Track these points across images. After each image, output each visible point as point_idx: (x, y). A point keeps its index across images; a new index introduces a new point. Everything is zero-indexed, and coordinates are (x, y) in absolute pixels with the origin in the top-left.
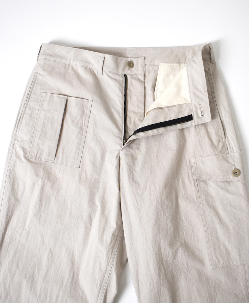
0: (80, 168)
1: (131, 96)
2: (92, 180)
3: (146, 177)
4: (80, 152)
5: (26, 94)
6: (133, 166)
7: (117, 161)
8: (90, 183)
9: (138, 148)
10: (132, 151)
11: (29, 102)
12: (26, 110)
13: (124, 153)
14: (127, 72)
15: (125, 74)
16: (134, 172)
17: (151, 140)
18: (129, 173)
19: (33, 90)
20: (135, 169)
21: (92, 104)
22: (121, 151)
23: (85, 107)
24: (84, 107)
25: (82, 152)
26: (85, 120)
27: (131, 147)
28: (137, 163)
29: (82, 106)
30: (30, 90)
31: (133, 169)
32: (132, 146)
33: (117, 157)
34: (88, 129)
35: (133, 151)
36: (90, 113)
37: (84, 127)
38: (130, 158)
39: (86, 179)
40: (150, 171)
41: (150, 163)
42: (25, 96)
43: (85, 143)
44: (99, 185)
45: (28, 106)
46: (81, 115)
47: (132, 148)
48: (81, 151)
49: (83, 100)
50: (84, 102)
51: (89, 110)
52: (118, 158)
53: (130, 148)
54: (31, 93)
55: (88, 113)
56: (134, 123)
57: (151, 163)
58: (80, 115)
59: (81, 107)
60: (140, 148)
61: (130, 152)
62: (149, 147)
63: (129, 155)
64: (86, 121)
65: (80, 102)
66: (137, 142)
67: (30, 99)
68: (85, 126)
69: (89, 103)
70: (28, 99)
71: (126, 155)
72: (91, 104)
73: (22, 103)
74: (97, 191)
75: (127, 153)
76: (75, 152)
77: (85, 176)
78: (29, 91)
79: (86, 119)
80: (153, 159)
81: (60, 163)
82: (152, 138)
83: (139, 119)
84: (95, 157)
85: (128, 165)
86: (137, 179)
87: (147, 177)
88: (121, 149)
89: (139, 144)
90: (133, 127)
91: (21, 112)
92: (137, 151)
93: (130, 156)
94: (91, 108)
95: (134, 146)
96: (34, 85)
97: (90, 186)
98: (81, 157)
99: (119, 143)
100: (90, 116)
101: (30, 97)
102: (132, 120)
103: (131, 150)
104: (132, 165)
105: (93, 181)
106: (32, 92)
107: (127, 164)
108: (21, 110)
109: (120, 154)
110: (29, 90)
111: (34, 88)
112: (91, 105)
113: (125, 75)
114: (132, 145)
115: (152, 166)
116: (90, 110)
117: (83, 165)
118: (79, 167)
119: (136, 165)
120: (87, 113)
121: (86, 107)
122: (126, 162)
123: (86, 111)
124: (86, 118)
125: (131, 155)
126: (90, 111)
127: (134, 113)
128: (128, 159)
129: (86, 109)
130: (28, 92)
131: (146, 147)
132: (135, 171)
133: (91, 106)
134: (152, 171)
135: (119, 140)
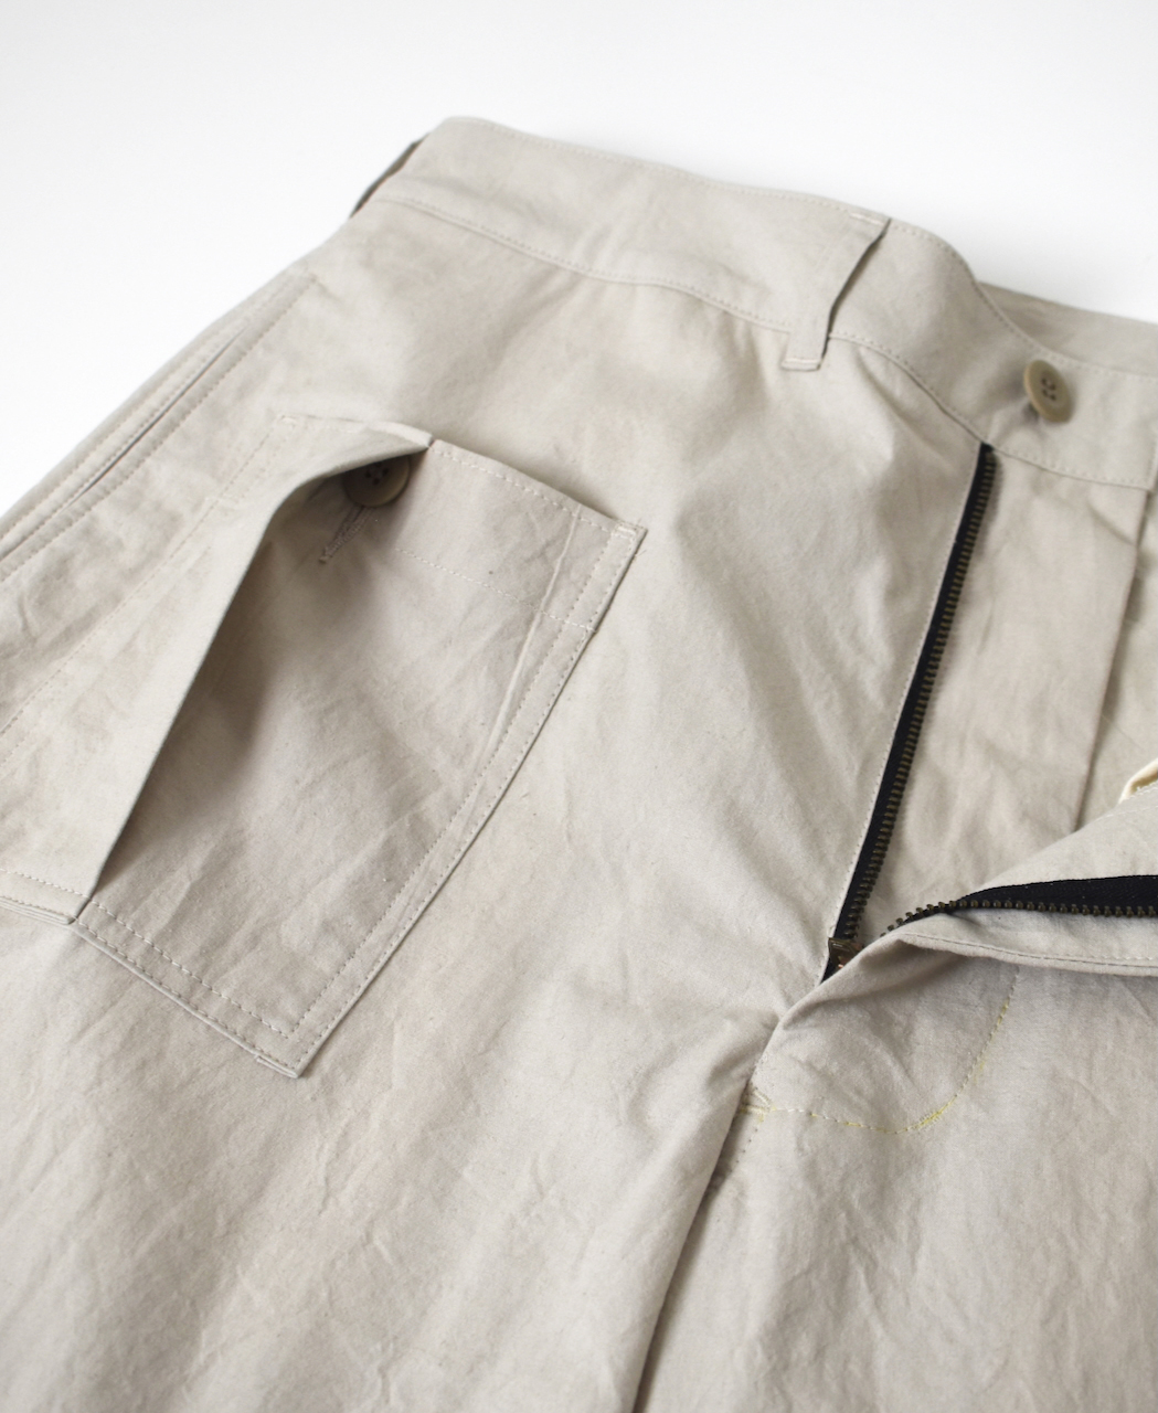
0: (303, 1082)
1: (991, 618)
2: (369, 1237)
3: (986, 1375)
4: (371, 939)
5: (153, 402)
6: (868, 1221)
7: (707, 1110)
8: (333, 1264)
9: (966, 1067)
10: (897, 1075)
11: (149, 461)
12: (94, 509)
13: (802, 1057)
14: (1006, 432)
15: (989, 441)
16: (862, 1277)
17: (1124, 1020)
18: (807, 1272)
19: (222, 382)
20: (879, 1255)
21: (633, 558)
22: (778, 1033)
23: (565, 571)
24: (557, 568)
25: (389, 951)
26: (526, 684)
27: (897, 1030)
28: (918, 1204)
29: (542, 554)
30: (194, 381)
31: (855, 1241)
32: (909, 1031)
33: (720, 1073)
34: (530, 766)
35: (907, 1071)
36: (590, 629)
37: (500, 741)
38: (856, 1123)
39: (317, 1205)
40: (1045, 1322)
41: (1062, 1239)
42: (142, 413)
43: (452, 884)
44: (424, 1313)
45: (128, 483)
46: (501, 632)
47: (900, 1047)
48: (390, 937)
49: (560, 507)
50: (567, 526)
51: (591, 599)
52: (732, 1090)
53: (881, 1027)
54: (193, 404)
55: (577, 626)
56: (974, 834)
57: (1073, 1243)
58: (495, 627)
59: (528, 561)
60: (986, 1068)
61: (868, 1067)
62: (1083, 1081)
63: (855, 1098)
64: (528, 696)
65: (533, 518)
66: (966, 1004)
67: (170, 442)
68: (506, 739)
69: (608, 550)
70: (151, 434)
71: (828, 1083)
72: (629, 554)
73: (94, 449)
74: (383, 1371)
75: (834, 1068)
76: (327, 927)
77: (321, 1182)
78: (189, 381)
79: (537, 678)
80: (1104, 1217)
81: (136, 952)
82: (1140, 1010)
83: (1025, 814)
84: (497, 1034)
85: (819, 1190)
86: (867, 1365)
87: (997, 1376)
88: (785, 1014)
89: (987, 1032)
90: (956, 860)
91: (43, 507)
92: (943, 1087)
93: (864, 1104)
94: (610, 590)
95: (927, 1028)
96: (244, 354)
97: (324, 1295)
98: (358, 993)
99: (780, 959)
100: (587, 657)
101: (173, 426)
102: (963, 803)
103: (889, 1060)
104: (854, 1197)
105: (376, 1250)
106: (211, 395)
107: (811, 1172)
108: (57, 495)
109: (768, 1056)
110: (193, 376)
111: (234, 371)
112: (624, 563)
113: (986, 450)
114: (910, 1016)
115: (1071, 1270)
116: (600, 609)
117: (351, 1063)
118: (299, 1067)
119: (902, 1226)
120: (565, 628)
121: (574, 575)
122: (800, 1149)
123: (557, 606)
124: (539, 663)
125: (872, 1103)
126: (595, 619)
127: (992, 752)
128: (837, 1127)
129: (562, 593)
130: (178, 392)
131: (1055, 1077)
132: (869, 1273)
133: (619, 572)
134: (1064, 1326)
135: (794, 928)
